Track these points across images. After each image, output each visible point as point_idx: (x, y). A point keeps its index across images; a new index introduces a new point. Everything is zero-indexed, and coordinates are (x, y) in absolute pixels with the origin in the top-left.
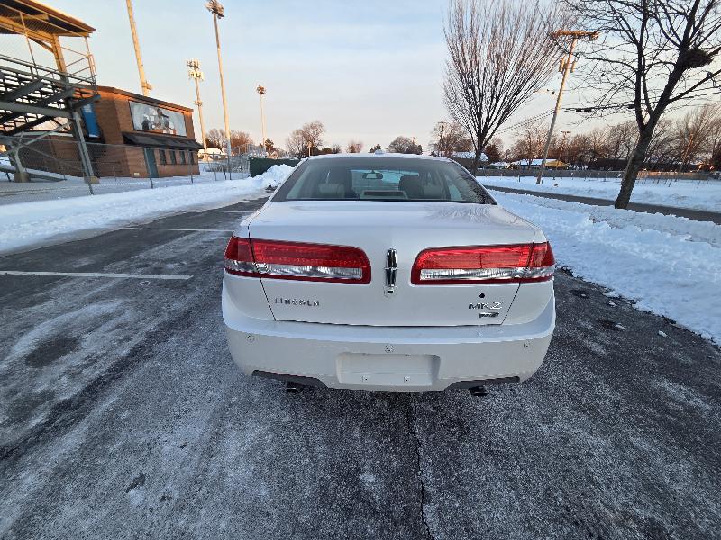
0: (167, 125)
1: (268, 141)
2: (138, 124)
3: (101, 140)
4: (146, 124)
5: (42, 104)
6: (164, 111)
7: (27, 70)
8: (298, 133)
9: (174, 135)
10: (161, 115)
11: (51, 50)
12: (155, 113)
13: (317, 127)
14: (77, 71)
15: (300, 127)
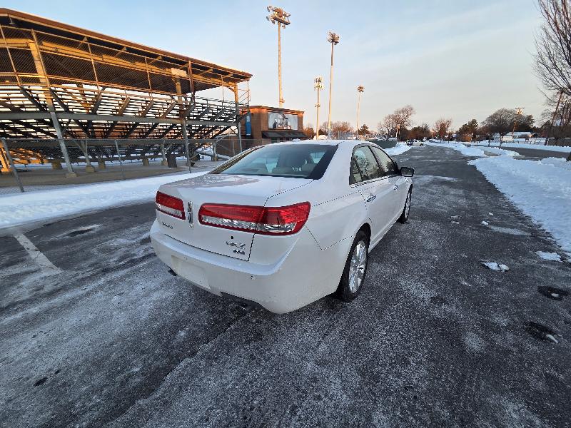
0: (287, 124)
1: (364, 127)
2: (271, 126)
3: (252, 137)
4: (275, 125)
5: (226, 120)
6: (286, 116)
7: (220, 104)
8: (389, 117)
9: (290, 130)
10: (284, 117)
11: (233, 91)
12: (281, 117)
13: (408, 111)
14: (243, 100)
15: (392, 112)
